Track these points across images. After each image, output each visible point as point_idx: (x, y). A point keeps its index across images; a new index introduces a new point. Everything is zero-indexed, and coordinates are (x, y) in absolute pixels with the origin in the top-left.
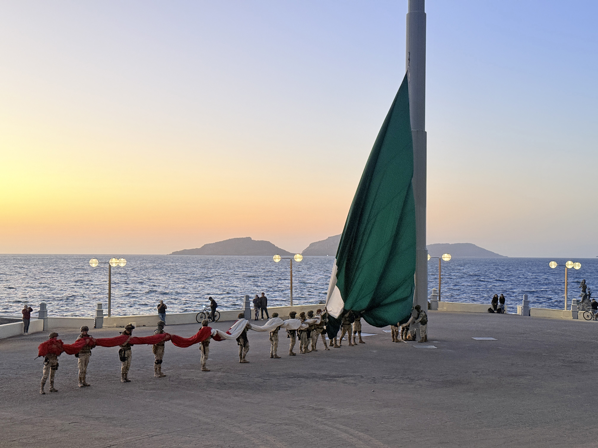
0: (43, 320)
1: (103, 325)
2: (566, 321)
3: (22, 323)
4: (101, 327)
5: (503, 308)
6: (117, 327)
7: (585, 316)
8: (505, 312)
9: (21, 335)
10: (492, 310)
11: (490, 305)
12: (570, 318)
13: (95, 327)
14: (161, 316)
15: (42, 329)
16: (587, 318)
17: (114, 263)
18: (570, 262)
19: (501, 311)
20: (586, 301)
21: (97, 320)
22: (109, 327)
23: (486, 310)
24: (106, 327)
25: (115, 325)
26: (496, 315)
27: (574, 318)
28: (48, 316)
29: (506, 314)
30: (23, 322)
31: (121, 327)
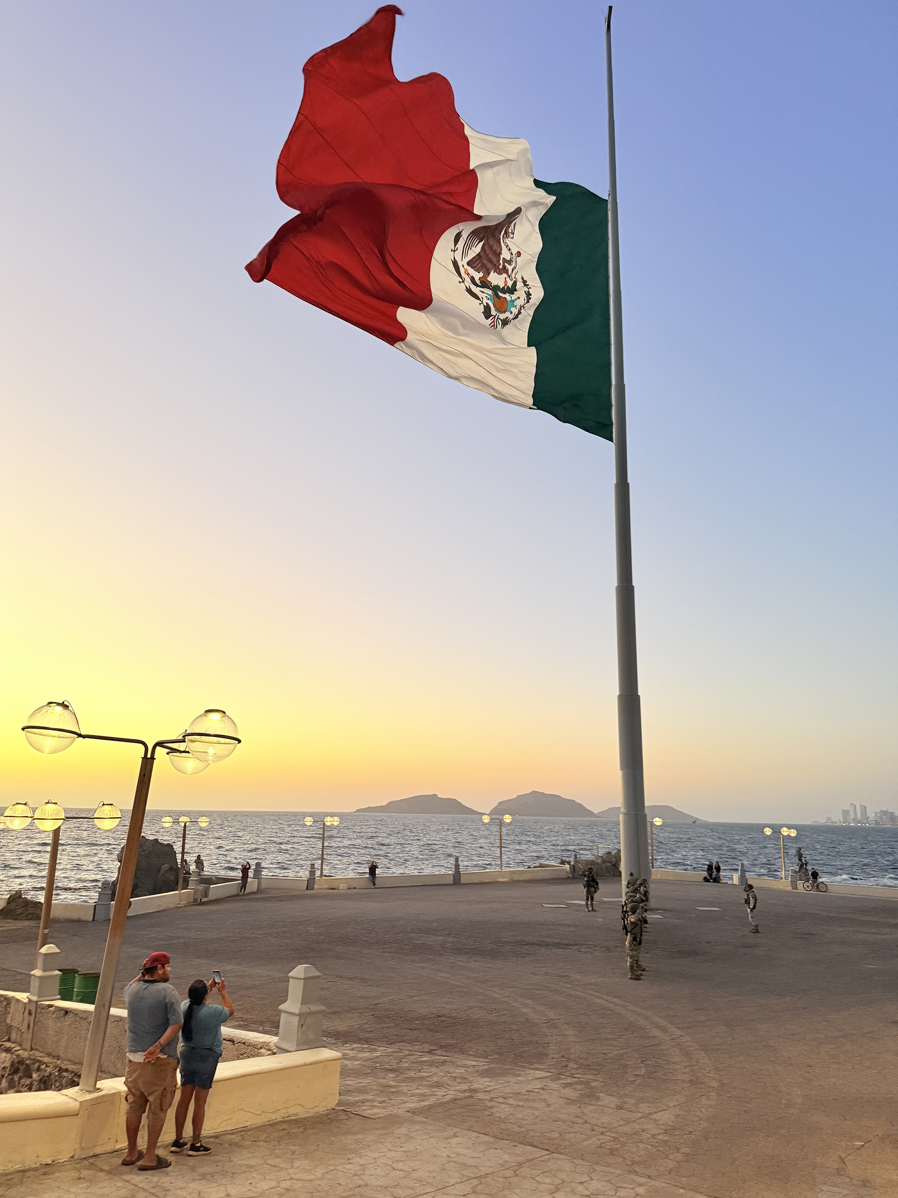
0: (257, 880)
1: (315, 887)
2: (785, 891)
3: (240, 883)
4: (313, 889)
5: (719, 877)
6: (328, 889)
7: (805, 886)
8: (721, 882)
9: (238, 895)
10: (707, 879)
11: (705, 874)
12: (790, 888)
13: (307, 889)
14: (371, 878)
15: (256, 889)
16: (807, 889)
17: (329, 821)
18: (785, 829)
19: (717, 880)
20: (803, 870)
21: (309, 882)
22: (321, 889)
23: (701, 879)
24: (317, 888)
25: (326, 886)
26: (711, 884)
27: (793, 889)
28: (263, 877)
29: (722, 883)
30: (241, 881)
31: (332, 889)
